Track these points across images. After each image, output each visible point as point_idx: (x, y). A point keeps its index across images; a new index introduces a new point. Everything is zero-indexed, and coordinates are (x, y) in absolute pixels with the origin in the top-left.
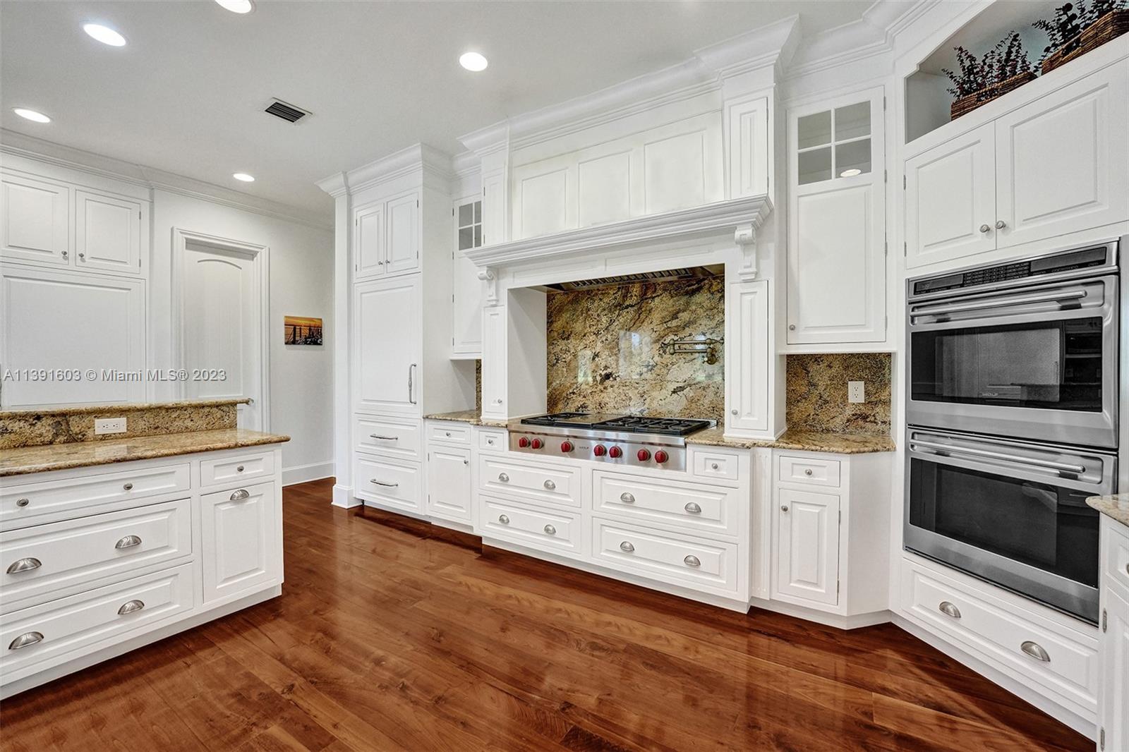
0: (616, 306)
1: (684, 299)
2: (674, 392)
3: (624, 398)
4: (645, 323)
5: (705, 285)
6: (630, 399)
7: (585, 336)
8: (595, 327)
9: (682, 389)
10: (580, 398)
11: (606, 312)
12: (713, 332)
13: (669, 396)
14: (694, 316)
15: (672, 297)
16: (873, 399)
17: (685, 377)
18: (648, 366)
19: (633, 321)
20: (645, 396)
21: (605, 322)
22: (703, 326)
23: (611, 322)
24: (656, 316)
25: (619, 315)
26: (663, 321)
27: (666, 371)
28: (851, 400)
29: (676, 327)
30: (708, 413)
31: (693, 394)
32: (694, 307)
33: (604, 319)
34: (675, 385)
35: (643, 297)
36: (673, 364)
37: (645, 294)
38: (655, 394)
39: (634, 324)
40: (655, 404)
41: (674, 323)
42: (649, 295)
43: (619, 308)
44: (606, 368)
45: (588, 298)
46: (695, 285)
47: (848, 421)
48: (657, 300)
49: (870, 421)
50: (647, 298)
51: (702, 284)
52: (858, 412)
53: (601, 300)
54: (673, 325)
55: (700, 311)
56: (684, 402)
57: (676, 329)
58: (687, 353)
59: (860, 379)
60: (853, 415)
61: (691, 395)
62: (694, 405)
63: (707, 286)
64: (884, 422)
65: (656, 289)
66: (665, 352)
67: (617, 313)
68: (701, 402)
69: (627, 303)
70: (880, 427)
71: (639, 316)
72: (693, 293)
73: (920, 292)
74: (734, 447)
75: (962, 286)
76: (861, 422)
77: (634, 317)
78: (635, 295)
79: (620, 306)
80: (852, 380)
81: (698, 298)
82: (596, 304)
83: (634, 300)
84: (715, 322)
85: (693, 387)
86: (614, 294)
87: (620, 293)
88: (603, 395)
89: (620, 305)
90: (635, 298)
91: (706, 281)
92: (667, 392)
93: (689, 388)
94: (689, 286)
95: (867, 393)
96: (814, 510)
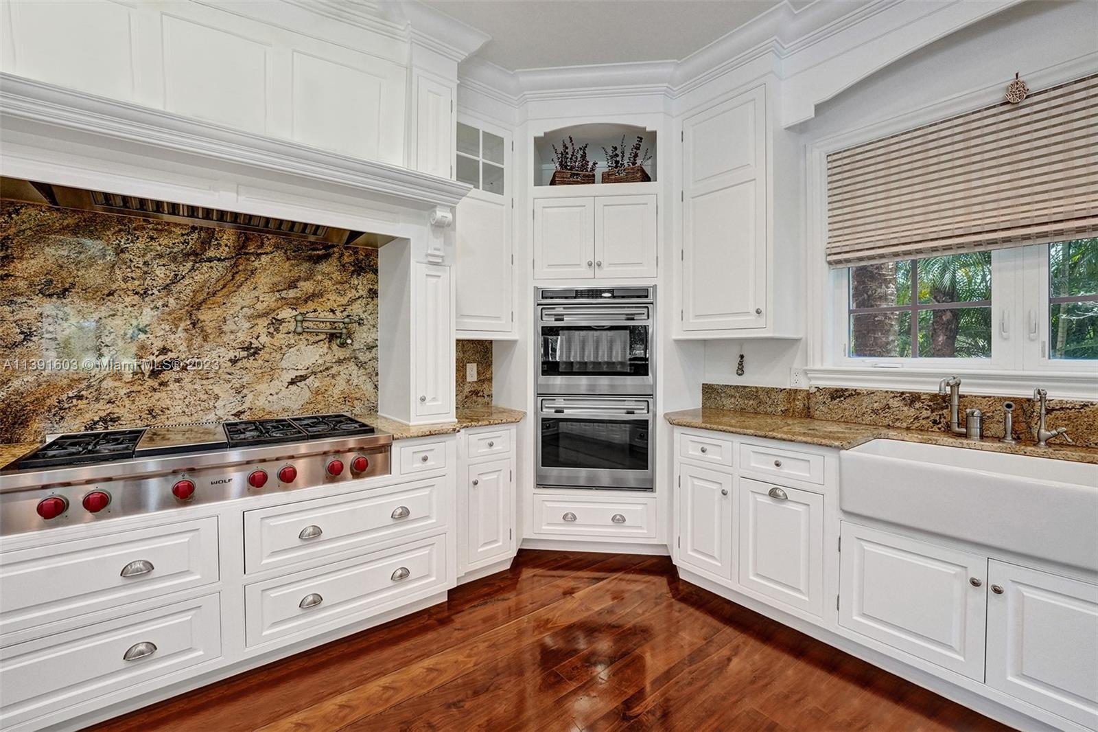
0: (188, 255)
1: (306, 265)
2: (292, 382)
3: (204, 397)
4: (245, 288)
5: (334, 253)
6: (217, 398)
7: (111, 294)
8: (137, 283)
9: (303, 378)
10: (100, 405)
11: (165, 261)
12: (344, 310)
13: (283, 389)
14: (320, 288)
15: (288, 259)
16: (482, 378)
17: (307, 363)
18: (248, 349)
19: (222, 282)
20: (245, 391)
21: (162, 276)
22: (332, 302)
23: (176, 279)
24: (264, 280)
25: (193, 269)
26: (274, 289)
27: (279, 356)
28: (469, 379)
29: (294, 298)
30: (338, 404)
31: (318, 384)
32: (320, 278)
33: (160, 272)
34: (293, 374)
35: (240, 251)
36: (290, 346)
37: (244, 246)
38: (262, 387)
39: (224, 286)
40: (261, 402)
41: (292, 293)
42: (251, 249)
43: (192, 258)
44: (164, 351)
45: (120, 230)
46: (321, 250)
47: (466, 397)
48: (264, 259)
49: (480, 396)
50: (248, 254)
51: (331, 251)
52: (473, 389)
53: (152, 238)
54: (291, 296)
55: (327, 283)
56: (306, 395)
57: (294, 301)
58: (311, 332)
59: (474, 361)
60: (470, 392)
61: (315, 386)
62: (320, 397)
63: (336, 255)
64: (488, 396)
65: (262, 244)
66: (277, 330)
67: (189, 265)
68: (329, 393)
69: (211, 253)
70: (487, 399)
71: (233, 277)
72: (318, 260)
73: (546, 298)
75: (575, 298)
76: (475, 398)
77: (222, 277)
78: (226, 245)
79: (196, 256)
80: (469, 363)
81: (324, 267)
82: (140, 244)
83: (224, 252)
84: (347, 299)
85: (319, 375)
86: (183, 235)
87: (195, 236)
88: (157, 395)
89: (195, 253)
90: (227, 249)
91: (336, 249)
92: (281, 384)
93: (313, 377)
94: (314, 250)
95: (479, 374)
96: (494, 476)
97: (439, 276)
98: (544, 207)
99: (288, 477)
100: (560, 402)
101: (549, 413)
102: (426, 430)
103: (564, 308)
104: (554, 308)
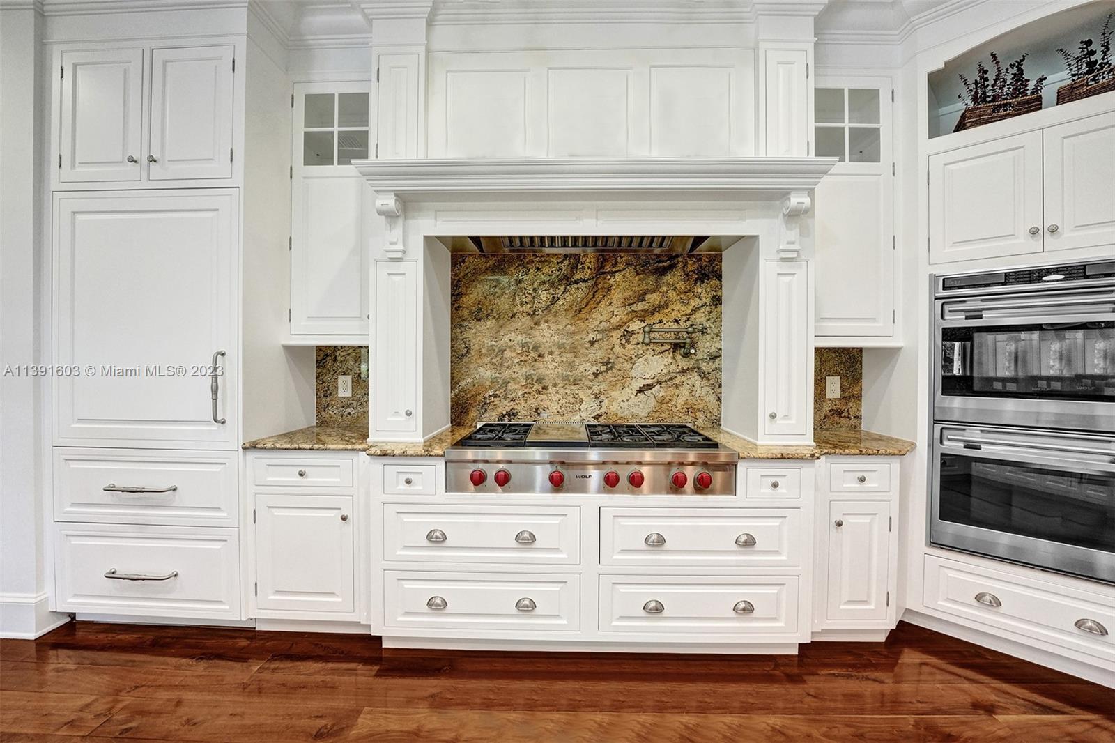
0: (561, 280)
1: (653, 278)
2: (640, 391)
3: (572, 400)
4: (603, 305)
5: (678, 263)
6: (581, 401)
7: (513, 316)
8: (529, 306)
9: (649, 387)
10: (506, 402)
11: (546, 286)
12: (688, 320)
13: (633, 396)
14: (665, 299)
15: (638, 274)
16: (847, 394)
17: (653, 373)
19: (585, 301)
20: (602, 397)
21: (545, 299)
22: (676, 312)
23: (554, 301)
24: (617, 296)
25: (565, 291)
26: (626, 303)
27: (629, 366)
28: (829, 395)
29: (642, 311)
30: (681, 415)
31: (663, 394)
32: (665, 289)
33: (543, 296)
34: (641, 383)
35: (600, 271)
36: (638, 356)
37: (602, 267)
38: (615, 394)
39: (587, 305)
40: (615, 408)
41: (640, 306)
42: (607, 269)
43: (565, 282)
45: (519, 265)
46: (666, 261)
47: (825, 417)
48: (618, 276)
49: (845, 417)
50: (605, 273)
51: (676, 261)
52: (834, 408)
53: (538, 269)
54: (639, 309)
55: (672, 294)
56: (652, 403)
57: (643, 313)
58: (657, 343)
59: (836, 374)
60: (830, 411)
61: (661, 395)
62: (664, 407)
63: (681, 265)
64: (856, 417)
65: (616, 262)
66: (628, 341)
67: (562, 288)
68: (673, 403)
69: (577, 277)
70: (853, 421)
71: (594, 295)
72: (662, 272)
73: (950, 288)
74: (802, 459)
75: (1004, 284)
76: (837, 418)
77: (586, 296)
78: (589, 268)
79: (567, 280)
80: (829, 375)
81: (669, 278)
82: (531, 275)
83: (587, 274)
84: (690, 308)
85: (664, 385)
86: (558, 263)
87: (566, 262)
88: (541, 397)
89: (567, 278)
90: (589, 271)
91: (680, 259)
92: (630, 392)
93: (658, 386)
94: (659, 262)
95: (842, 389)
96: (867, 520)
97: (794, 274)
98: (945, 165)
99: (636, 481)
100: (973, 434)
101: (954, 446)
102: (777, 452)
103: (982, 300)
104: (965, 302)
